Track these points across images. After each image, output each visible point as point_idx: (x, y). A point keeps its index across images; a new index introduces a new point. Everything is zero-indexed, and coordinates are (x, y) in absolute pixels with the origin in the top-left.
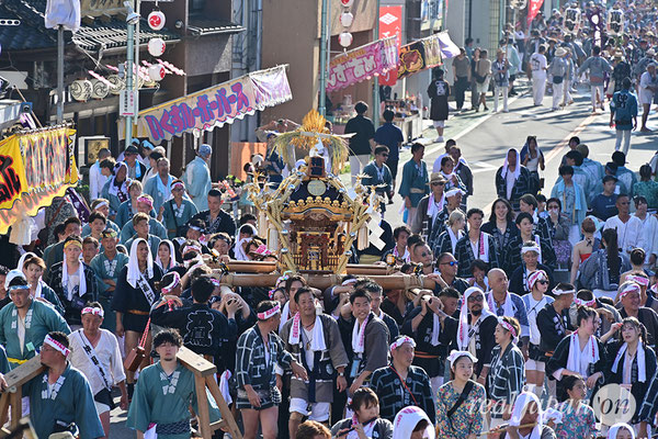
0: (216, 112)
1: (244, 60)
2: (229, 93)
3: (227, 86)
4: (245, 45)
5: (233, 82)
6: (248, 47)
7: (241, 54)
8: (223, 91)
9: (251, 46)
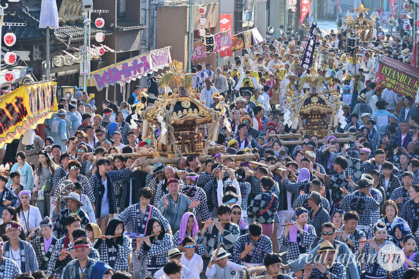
0: (132, 72)
1: (147, 44)
2: (139, 62)
3: (138, 58)
4: (147, 36)
5: (141, 56)
6: (149, 37)
7: (145, 40)
8: (136, 61)
9: (151, 36)
